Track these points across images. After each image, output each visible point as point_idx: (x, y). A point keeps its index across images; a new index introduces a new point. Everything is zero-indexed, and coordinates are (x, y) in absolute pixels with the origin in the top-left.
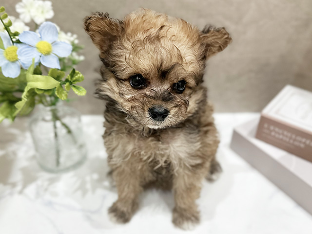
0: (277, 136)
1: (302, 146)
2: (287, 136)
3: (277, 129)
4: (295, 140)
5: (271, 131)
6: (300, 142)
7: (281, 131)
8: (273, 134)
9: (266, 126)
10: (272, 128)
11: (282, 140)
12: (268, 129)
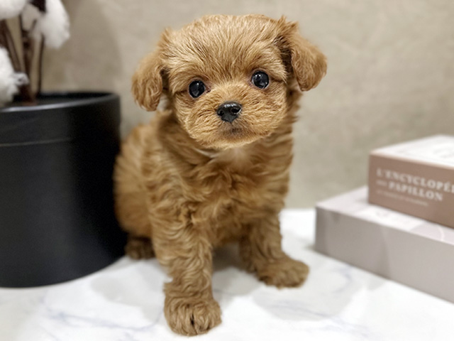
0: (398, 187)
1: (439, 197)
2: (412, 185)
3: (396, 175)
4: (426, 189)
5: (388, 181)
6: (435, 190)
7: (402, 178)
8: (392, 185)
9: (379, 172)
10: (388, 174)
11: (406, 194)
12: (384, 178)
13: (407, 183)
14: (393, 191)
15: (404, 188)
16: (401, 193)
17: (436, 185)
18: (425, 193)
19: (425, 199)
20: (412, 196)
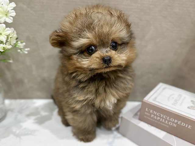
0: (155, 117)
5: (151, 114)
8: (152, 116)
11: (159, 121)
13: (160, 117)
14: (153, 118)
15: (158, 118)
16: (156, 120)
17: (174, 121)
18: (168, 122)
19: (168, 125)
20: (162, 122)
